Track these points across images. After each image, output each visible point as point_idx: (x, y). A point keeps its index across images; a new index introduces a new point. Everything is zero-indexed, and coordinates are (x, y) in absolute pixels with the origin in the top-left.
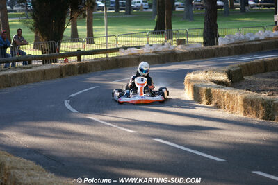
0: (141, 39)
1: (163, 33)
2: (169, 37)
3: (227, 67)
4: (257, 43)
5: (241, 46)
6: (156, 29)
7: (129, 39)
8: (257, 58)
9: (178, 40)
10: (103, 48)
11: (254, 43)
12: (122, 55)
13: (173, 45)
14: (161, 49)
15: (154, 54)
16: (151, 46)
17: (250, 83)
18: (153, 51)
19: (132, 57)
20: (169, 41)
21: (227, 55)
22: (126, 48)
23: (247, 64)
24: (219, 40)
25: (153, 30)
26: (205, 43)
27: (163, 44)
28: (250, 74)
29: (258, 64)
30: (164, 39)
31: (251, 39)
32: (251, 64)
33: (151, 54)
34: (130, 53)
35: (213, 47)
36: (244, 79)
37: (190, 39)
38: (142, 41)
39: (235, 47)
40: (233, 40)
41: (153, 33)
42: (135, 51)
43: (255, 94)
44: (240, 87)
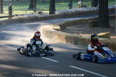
0: (23, 12)
1: (32, 9)
2: (35, 11)
3: (59, 23)
4: (72, 13)
5: (65, 14)
6: (29, 7)
7: (18, 12)
8: (71, 19)
9: (39, 12)
10: (7, 15)
11: (70, 13)
12: (15, 18)
13: (37, 14)
14: (31, 16)
15: (29, 18)
16: (27, 14)
17: (68, 30)
18: (28, 16)
19: (19, 19)
20: (35, 12)
21: (59, 18)
22: (17, 15)
23: (67, 22)
24: (56, 12)
25: (28, 8)
26: (50, 13)
27: (32, 14)
28: (69, 26)
29: (72, 22)
30: (33, 12)
31: (69, 12)
32: (69, 22)
33: (27, 18)
34: (19, 17)
35: (53, 15)
36: (66, 28)
37: (44, 12)
38: (24, 12)
39: (63, 15)
40: (61, 12)
41: (28, 9)
42: (21, 17)
43: (71, 34)
44: (64, 31)
